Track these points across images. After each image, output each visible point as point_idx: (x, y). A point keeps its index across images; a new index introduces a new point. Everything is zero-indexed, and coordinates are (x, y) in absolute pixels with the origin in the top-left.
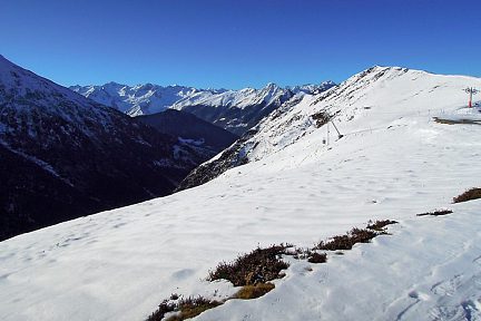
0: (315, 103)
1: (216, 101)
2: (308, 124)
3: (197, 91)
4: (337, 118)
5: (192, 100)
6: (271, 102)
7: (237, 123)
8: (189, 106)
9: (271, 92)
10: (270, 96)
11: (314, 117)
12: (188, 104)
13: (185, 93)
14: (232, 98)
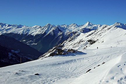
0: (88, 36)
1: (20, 31)
2: (87, 44)
3: (9, 26)
4: (98, 42)
5: (7, 30)
6: (49, 33)
7: (32, 43)
8: (6, 34)
9: (48, 28)
10: (48, 30)
11: (89, 41)
12: (5, 32)
13: (2, 27)
14: (28, 30)
